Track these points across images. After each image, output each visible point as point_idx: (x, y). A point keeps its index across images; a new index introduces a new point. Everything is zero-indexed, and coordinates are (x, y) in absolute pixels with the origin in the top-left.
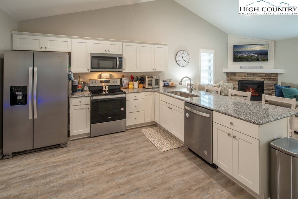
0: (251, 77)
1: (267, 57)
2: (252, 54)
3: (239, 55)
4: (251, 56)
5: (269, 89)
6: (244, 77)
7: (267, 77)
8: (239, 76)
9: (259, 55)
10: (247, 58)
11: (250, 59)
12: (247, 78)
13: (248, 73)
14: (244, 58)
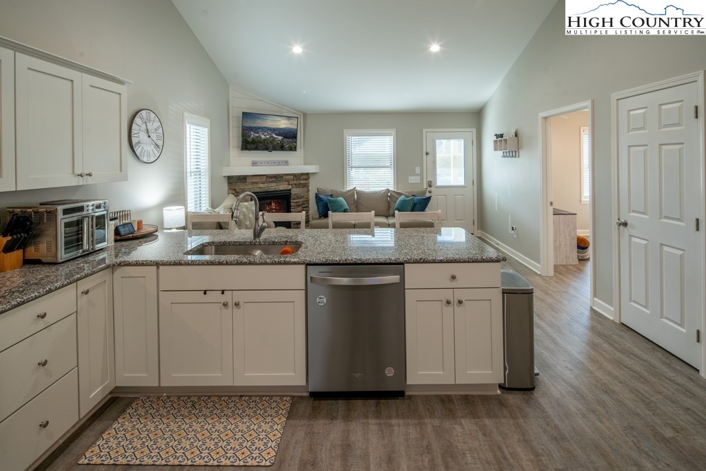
0: (272, 184)
1: (296, 142)
2: (274, 135)
3: (253, 135)
4: (273, 140)
5: (298, 204)
6: (261, 185)
7: (295, 182)
8: (253, 183)
9: (285, 137)
10: (266, 142)
11: (271, 146)
12: (266, 185)
13: (267, 176)
14: (262, 143)
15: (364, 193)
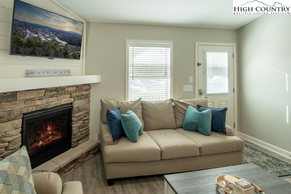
0: (52, 99)
1: (80, 50)
2: (57, 39)
3: (29, 34)
4: (55, 45)
5: (79, 118)
6: (38, 102)
7: (77, 94)
8: (26, 100)
9: (69, 43)
10: (47, 46)
11: (52, 51)
12: (45, 101)
13: (46, 90)
14: (41, 46)
15: (150, 104)
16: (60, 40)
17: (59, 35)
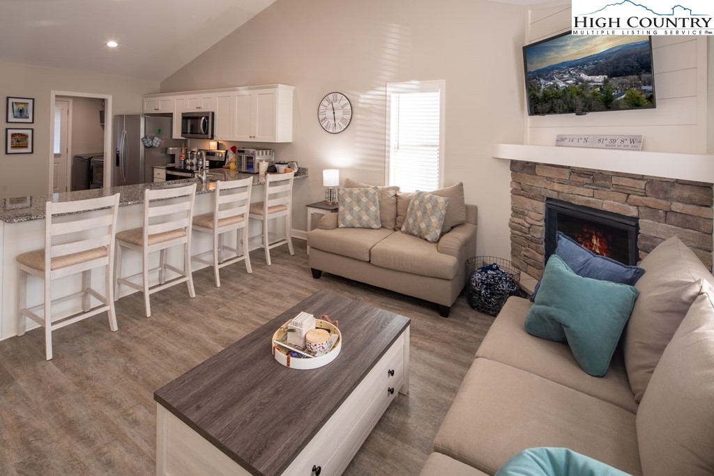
1: (651, 83)
2: (583, 76)
4: (582, 87)
6: (557, 187)
7: (650, 201)
8: (546, 178)
9: (611, 76)
10: (568, 94)
11: (579, 102)
13: (573, 171)
14: (560, 98)
16: (589, 75)
17: (586, 67)
